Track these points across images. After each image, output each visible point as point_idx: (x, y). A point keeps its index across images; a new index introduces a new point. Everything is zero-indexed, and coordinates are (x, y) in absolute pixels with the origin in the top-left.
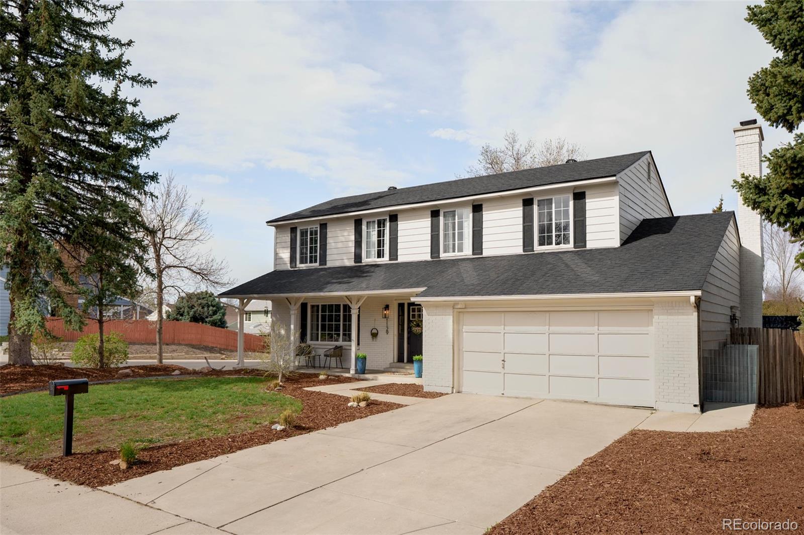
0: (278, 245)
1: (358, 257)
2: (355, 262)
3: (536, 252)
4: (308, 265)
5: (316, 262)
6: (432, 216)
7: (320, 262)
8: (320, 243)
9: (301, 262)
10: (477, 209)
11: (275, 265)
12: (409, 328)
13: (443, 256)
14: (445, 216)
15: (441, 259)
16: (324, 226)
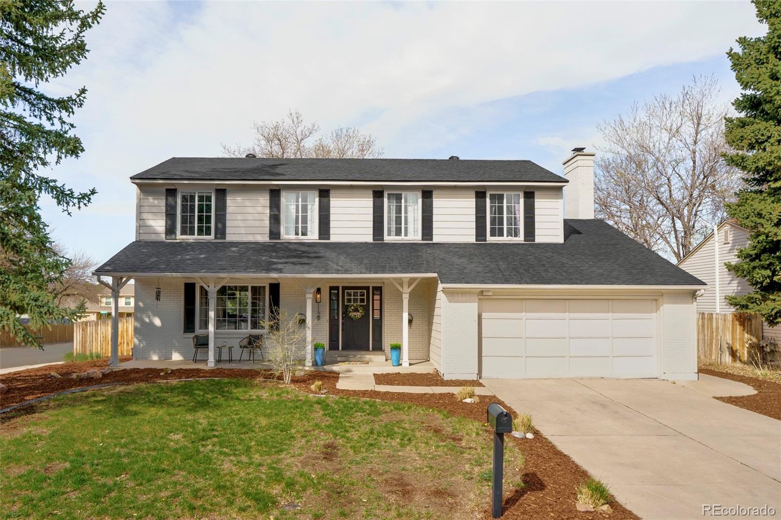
0: (143, 209)
1: (275, 233)
2: (270, 239)
3: (488, 242)
4: (196, 236)
5: (210, 234)
6: (374, 197)
7: (216, 234)
8: (216, 211)
9: (183, 232)
10: (427, 194)
11: (138, 233)
12: (345, 312)
13: (388, 238)
14: (389, 198)
15: (385, 242)
16: (221, 193)
